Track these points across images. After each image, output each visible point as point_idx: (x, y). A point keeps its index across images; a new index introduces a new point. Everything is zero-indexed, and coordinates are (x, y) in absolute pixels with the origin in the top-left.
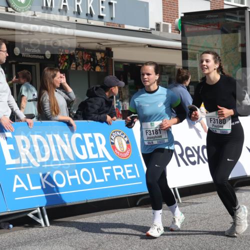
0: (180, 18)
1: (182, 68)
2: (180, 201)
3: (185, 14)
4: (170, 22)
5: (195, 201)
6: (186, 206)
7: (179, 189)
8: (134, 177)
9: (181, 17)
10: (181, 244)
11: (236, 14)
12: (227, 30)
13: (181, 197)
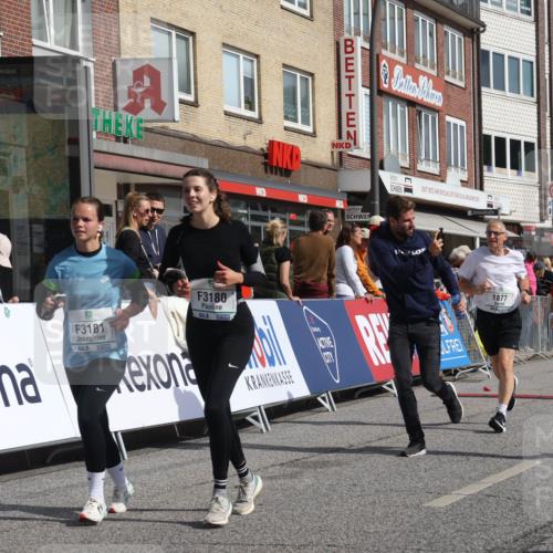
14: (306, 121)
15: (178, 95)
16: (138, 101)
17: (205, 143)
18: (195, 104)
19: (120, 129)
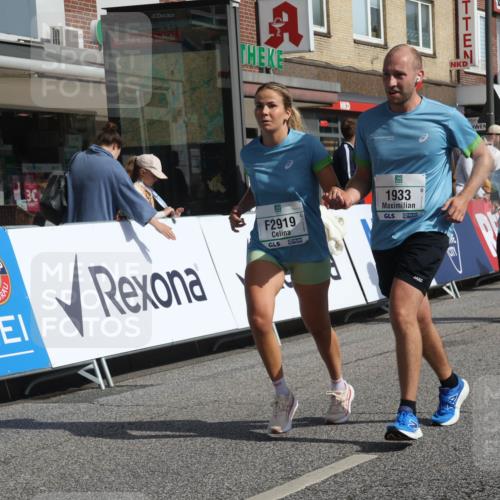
0: (99, 18)
1: (107, 119)
2: (112, 384)
3: (109, 10)
4: (81, 27)
5: (140, 381)
6: (122, 392)
7: (108, 361)
8: (18, 340)
9: (102, 17)
10: (113, 467)
11: (209, 11)
12: (192, 43)
13: (112, 375)
14: (426, 44)
15: (313, 28)
16: (278, 35)
17: (338, 69)
18: (328, 35)
19: (263, 61)
